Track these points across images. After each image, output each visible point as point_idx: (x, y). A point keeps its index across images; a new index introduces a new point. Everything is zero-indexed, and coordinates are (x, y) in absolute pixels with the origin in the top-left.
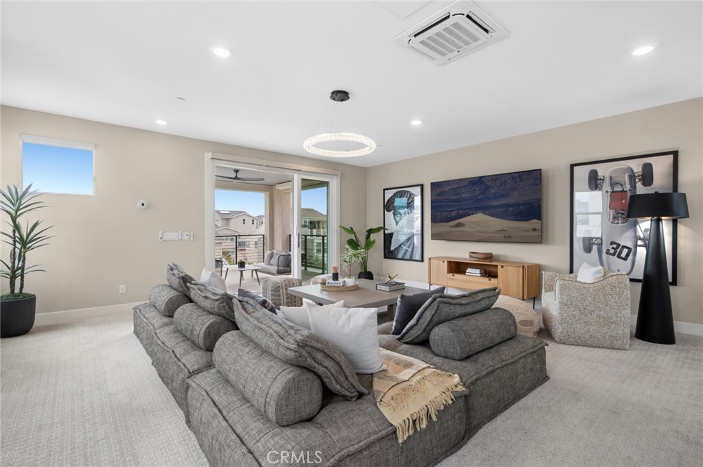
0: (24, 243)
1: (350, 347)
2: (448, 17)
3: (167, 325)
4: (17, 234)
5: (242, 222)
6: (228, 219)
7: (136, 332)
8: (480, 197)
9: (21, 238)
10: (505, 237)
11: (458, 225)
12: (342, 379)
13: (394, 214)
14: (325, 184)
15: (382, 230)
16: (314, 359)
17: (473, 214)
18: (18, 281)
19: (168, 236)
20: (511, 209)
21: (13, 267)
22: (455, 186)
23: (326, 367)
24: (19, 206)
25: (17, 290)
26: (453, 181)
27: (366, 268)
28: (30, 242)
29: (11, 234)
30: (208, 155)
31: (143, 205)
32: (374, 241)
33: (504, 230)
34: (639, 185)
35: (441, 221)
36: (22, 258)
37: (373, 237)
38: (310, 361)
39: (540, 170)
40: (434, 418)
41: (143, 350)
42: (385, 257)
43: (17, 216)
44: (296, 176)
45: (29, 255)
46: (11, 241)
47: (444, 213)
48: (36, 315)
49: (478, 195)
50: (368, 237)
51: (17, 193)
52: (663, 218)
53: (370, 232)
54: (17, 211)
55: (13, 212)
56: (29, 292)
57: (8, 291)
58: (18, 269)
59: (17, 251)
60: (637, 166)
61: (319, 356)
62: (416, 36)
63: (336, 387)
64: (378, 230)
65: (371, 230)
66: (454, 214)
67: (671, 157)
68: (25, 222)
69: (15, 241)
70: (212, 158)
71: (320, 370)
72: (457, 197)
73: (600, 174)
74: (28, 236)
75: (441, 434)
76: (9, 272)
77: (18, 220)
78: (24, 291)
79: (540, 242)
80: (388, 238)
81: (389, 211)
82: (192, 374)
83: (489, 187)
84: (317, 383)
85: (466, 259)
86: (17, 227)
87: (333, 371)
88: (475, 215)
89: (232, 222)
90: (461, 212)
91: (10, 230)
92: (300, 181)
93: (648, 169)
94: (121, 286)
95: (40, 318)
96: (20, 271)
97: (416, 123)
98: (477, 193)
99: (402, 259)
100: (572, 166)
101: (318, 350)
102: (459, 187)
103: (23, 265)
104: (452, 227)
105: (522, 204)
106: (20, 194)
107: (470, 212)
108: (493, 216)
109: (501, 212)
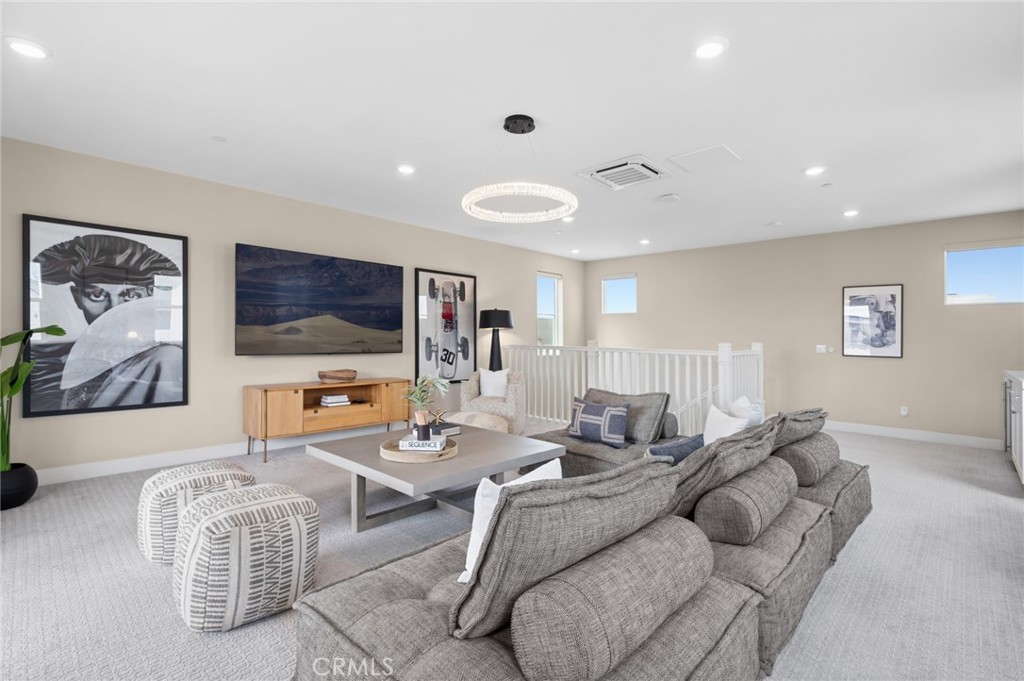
8: (330, 289)
11: (288, 331)
17: (316, 315)
20: (374, 313)
22: (286, 263)
26: (281, 252)
33: (362, 342)
35: (255, 322)
47: (260, 308)
49: (326, 286)
52: (500, 329)
66: (282, 311)
72: (288, 283)
73: (437, 284)
83: (345, 276)
88: (321, 317)
90: (294, 309)
98: (326, 282)
100: (417, 270)
102: (293, 266)
104: (277, 333)
105: (389, 308)
107: (313, 311)
108: (347, 320)
109: (360, 318)
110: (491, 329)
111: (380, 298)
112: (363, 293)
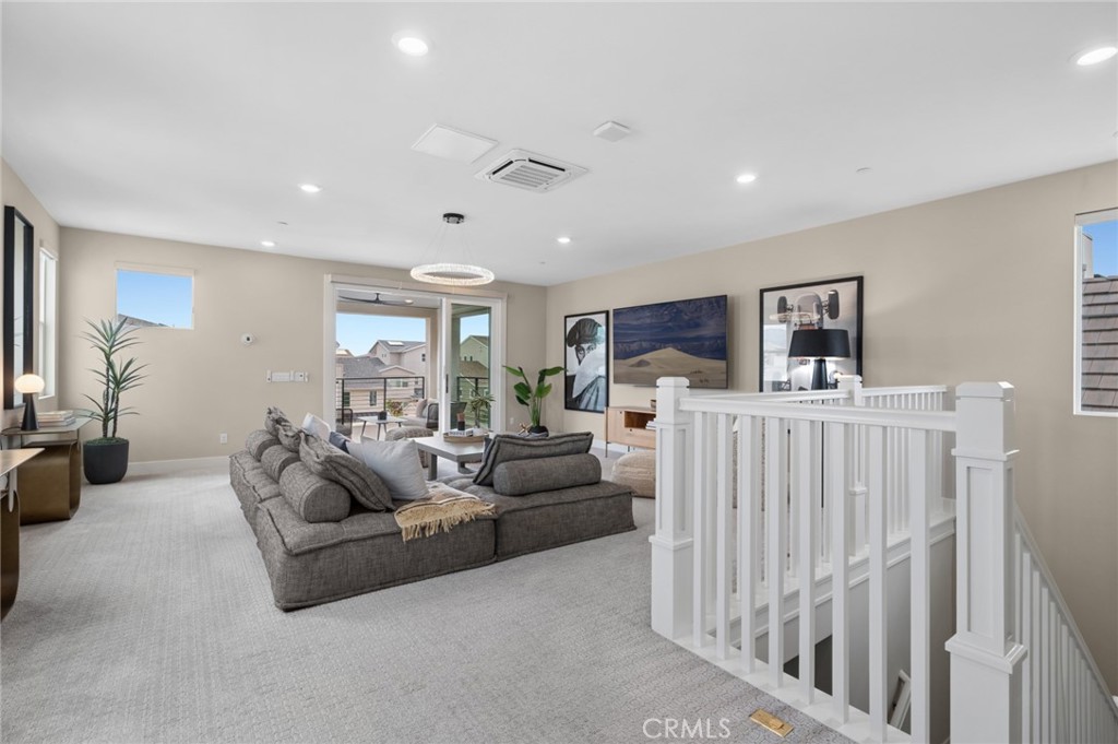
0: (118, 383)
1: (390, 474)
2: (511, 162)
3: (257, 468)
4: (110, 373)
5: (421, 358)
6: (400, 354)
7: (232, 483)
8: (670, 324)
9: (115, 377)
10: (701, 381)
11: (640, 364)
12: (367, 493)
13: (577, 350)
14: (485, 310)
15: (563, 372)
16: (339, 473)
17: (660, 348)
18: (111, 423)
19: (277, 377)
20: (707, 343)
21: (106, 408)
23: (351, 480)
24: (115, 341)
25: (110, 434)
26: (640, 306)
27: (538, 422)
28: (124, 381)
29: (105, 373)
30: (328, 278)
31: (248, 339)
32: (550, 386)
33: (700, 372)
34: (826, 316)
36: (116, 399)
37: (548, 380)
38: (334, 473)
39: (726, 296)
40: (446, 529)
41: (236, 498)
42: (566, 408)
43: (111, 353)
44: (444, 300)
45: (122, 395)
46: (104, 380)
48: (129, 464)
49: (667, 322)
50: (541, 379)
51: (111, 328)
52: (827, 359)
53: (544, 374)
54: (111, 348)
55: (107, 349)
56: (122, 437)
57: (101, 435)
58: (111, 411)
59: (111, 391)
60: (824, 293)
61: (344, 471)
62: (494, 173)
63: (362, 500)
64: (556, 370)
65: (545, 371)
66: (635, 346)
67: (854, 284)
68: (119, 360)
69: (108, 380)
70: (332, 282)
71: (345, 482)
72: (639, 322)
73: (789, 303)
74: (122, 375)
75: (457, 546)
76: (102, 414)
77: (112, 357)
78: (117, 435)
79: (727, 388)
80: (569, 381)
81: (571, 346)
82: (262, 501)
83: (681, 311)
84: (344, 495)
85: (648, 409)
86: (110, 365)
87: (358, 485)
88: (663, 350)
89: (406, 358)
90: (644, 344)
91: (103, 368)
92: (450, 307)
93: (834, 298)
94: (223, 435)
95: (133, 467)
96: (113, 413)
97: (564, 240)
98: (667, 318)
99: (585, 410)
100: (762, 292)
101: (343, 466)
103: (117, 407)
104: (632, 366)
106: (114, 329)
107: (658, 345)
108: (686, 351)
109: (695, 348)
110: (812, 359)
111: (709, 330)
112: (697, 325)
